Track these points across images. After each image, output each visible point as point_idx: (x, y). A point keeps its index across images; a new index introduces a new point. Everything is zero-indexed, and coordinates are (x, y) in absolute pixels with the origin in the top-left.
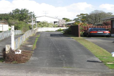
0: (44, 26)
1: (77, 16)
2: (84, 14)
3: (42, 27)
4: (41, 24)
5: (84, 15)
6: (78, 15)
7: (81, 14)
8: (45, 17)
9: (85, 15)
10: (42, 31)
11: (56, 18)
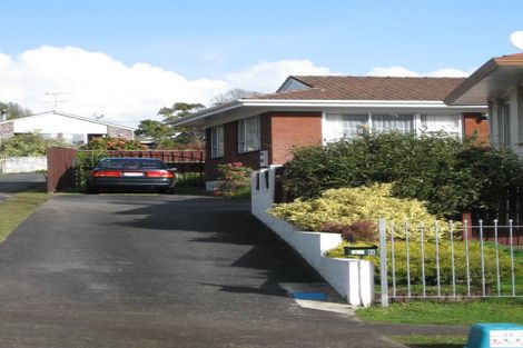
0: (32, 151)
1: (161, 113)
2: (189, 103)
3: (25, 155)
4: (22, 143)
5: (190, 107)
6: (165, 109)
7: (178, 106)
8: (51, 115)
9: (194, 111)
10: (19, 171)
11: (98, 120)
